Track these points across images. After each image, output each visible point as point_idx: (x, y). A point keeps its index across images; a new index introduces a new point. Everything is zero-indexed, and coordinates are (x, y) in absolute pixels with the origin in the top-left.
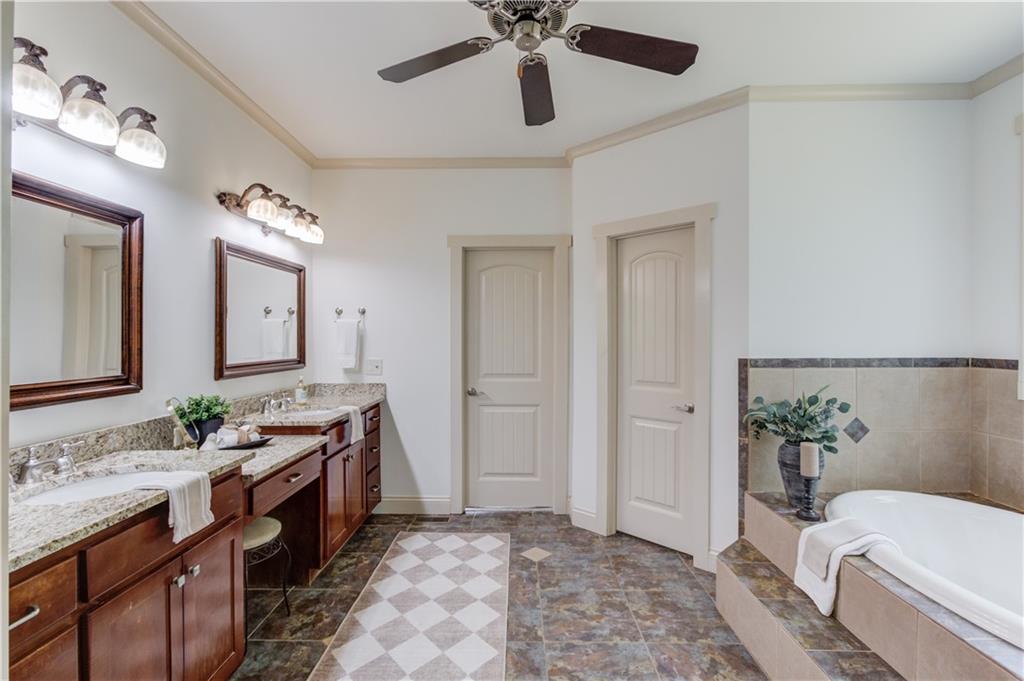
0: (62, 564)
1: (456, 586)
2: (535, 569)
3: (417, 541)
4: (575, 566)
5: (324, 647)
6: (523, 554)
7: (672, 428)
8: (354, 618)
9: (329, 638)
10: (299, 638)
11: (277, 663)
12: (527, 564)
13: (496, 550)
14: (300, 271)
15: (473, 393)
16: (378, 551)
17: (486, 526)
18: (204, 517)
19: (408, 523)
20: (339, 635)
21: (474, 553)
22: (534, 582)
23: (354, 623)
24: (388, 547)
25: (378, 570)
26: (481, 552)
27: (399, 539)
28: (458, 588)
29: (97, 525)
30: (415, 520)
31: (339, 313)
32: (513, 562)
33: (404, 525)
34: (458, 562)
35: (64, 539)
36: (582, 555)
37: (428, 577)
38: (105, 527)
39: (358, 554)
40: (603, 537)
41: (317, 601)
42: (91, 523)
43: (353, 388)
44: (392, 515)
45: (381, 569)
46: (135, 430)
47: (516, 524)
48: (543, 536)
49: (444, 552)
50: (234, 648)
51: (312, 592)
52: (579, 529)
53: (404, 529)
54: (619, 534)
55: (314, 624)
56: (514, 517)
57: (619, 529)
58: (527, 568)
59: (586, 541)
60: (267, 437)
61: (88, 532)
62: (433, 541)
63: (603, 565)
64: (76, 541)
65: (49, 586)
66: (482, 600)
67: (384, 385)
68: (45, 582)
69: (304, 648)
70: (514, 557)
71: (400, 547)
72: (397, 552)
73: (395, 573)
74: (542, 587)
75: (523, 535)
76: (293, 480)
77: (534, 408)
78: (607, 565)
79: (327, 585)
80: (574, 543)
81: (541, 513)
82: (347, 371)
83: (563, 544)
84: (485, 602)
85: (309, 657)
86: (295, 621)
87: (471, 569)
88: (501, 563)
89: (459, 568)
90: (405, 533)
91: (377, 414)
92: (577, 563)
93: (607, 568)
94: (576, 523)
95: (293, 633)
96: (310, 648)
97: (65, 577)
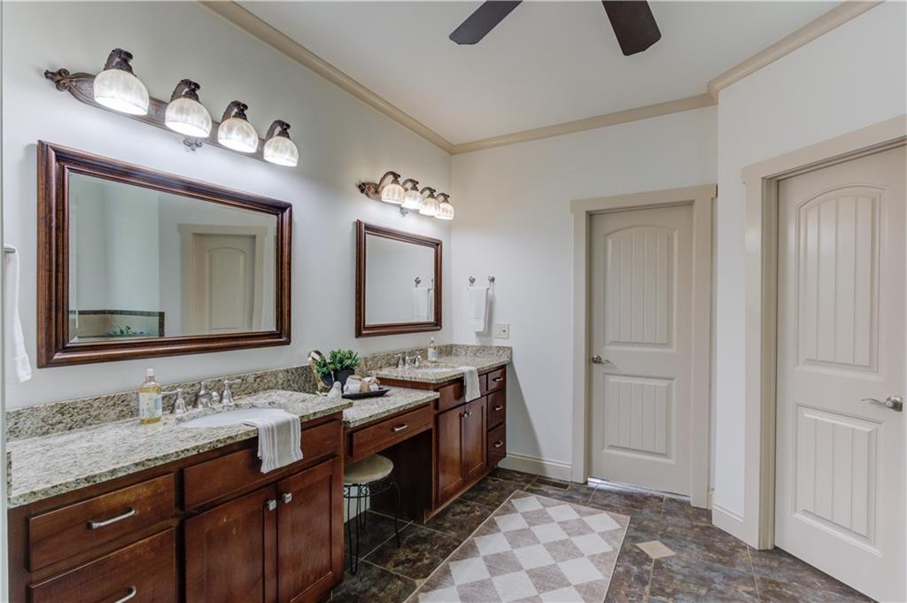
0: (161, 478)
1: (554, 562)
2: (649, 567)
3: (530, 503)
4: (703, 578)
5: (415, 587)
6: (638, 545)
7: (866, 428)
8: (448, 566)
9: (421, 580)
10: (399, 571)
11: (374, 590)
12: (642, 558)
13: (610, 533)
14: (438, 245)
15: (598, 361)
16: (490, 505)
17: (605, 502)
18: (293, 453)
19: (528, 482)
20: (430, 580)
21: (583, 529)
22: (644, 583)
23: (447, 572)
24: (501, 503)
25: (485, 525)
26: (592, 531)
27: (514, 497)
28: (555, 565)
29: (188, 450)
30: (536, 482)
31: (472, 281)
32: (624, 552)
33: (523, 484)
34: (564, 536)
35: (156, 458)
36: (717, 566)
37: (528, 544)
38: (195, 453)
39: (474, 503)
40: (753, 549)
41: (425, 540)
42: (182, 449)
43: (483, 350)
44: (514, 471)
45: (487, 524)
46: (286, 374)
47: (642, 509)
48: (670, 529)
49: (553, 521)
50: (331, 568)
51: (425, 530)
52: (721, 532)
53: (522, 488)
54: (777, 552)
55: (414, 561)
56: (641, 499)
57: (777, 545)
58: (640, 564)
59: (726, 549)
60: (385, 388)
61: (179, 456)
62: (545, 506)
63: (745, 588)
64: (168, 461)
65: (149, 493)
66: (576, 587)
67: (510, 349)
68: (145, 490)
69: (399, 582)
70: (628, 545)
71: (512, 505)
72: (507, 510)
73: (499, 531)
74: (652, 593)
75: (645, 523)
76: (397, 430)
77: (669, 382)
78: (751, 589)
79: (438, 527)
80: (709, 548)
81: (675, 500)
82: (478, 334)
83: (694, 546)
84: (579, 591)
85: (400, 593)
86: (402, 554)
87: (575, 548)
88: (611, 549)
89: (563, 543)
90: (521, 492)
91: (504, 375)
92: (707, 574)
93: (749, 593)
94: (716, 522)
95: (396, 565)
96: (403, 584)
97: (163, 488)
